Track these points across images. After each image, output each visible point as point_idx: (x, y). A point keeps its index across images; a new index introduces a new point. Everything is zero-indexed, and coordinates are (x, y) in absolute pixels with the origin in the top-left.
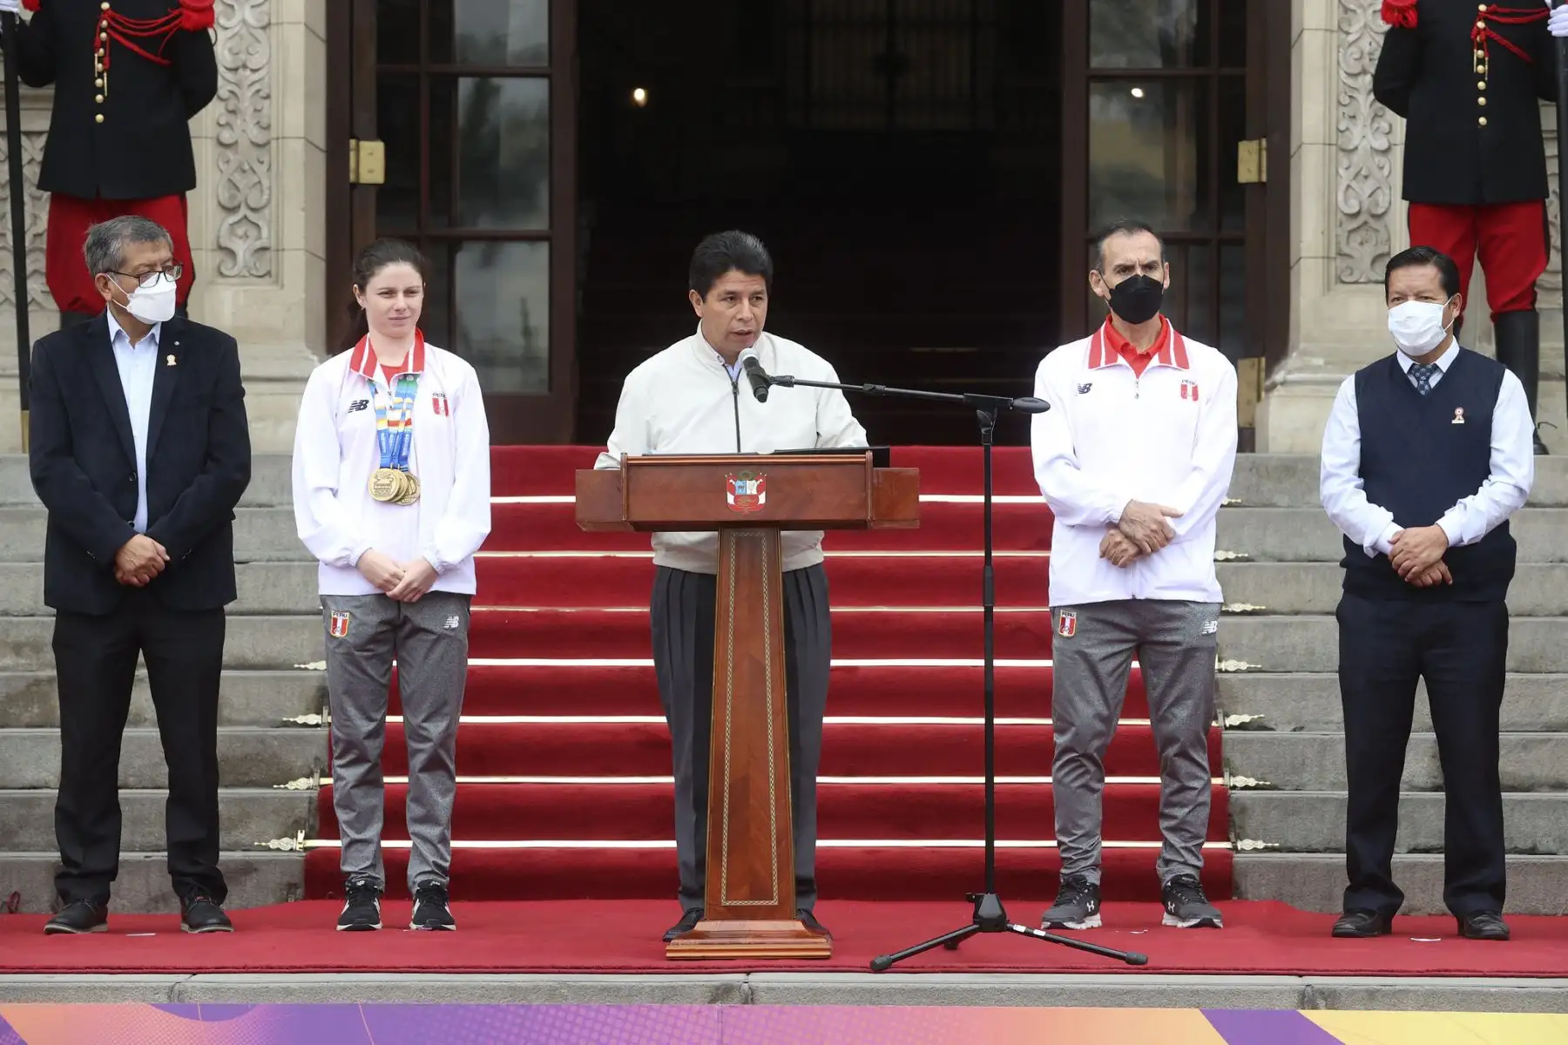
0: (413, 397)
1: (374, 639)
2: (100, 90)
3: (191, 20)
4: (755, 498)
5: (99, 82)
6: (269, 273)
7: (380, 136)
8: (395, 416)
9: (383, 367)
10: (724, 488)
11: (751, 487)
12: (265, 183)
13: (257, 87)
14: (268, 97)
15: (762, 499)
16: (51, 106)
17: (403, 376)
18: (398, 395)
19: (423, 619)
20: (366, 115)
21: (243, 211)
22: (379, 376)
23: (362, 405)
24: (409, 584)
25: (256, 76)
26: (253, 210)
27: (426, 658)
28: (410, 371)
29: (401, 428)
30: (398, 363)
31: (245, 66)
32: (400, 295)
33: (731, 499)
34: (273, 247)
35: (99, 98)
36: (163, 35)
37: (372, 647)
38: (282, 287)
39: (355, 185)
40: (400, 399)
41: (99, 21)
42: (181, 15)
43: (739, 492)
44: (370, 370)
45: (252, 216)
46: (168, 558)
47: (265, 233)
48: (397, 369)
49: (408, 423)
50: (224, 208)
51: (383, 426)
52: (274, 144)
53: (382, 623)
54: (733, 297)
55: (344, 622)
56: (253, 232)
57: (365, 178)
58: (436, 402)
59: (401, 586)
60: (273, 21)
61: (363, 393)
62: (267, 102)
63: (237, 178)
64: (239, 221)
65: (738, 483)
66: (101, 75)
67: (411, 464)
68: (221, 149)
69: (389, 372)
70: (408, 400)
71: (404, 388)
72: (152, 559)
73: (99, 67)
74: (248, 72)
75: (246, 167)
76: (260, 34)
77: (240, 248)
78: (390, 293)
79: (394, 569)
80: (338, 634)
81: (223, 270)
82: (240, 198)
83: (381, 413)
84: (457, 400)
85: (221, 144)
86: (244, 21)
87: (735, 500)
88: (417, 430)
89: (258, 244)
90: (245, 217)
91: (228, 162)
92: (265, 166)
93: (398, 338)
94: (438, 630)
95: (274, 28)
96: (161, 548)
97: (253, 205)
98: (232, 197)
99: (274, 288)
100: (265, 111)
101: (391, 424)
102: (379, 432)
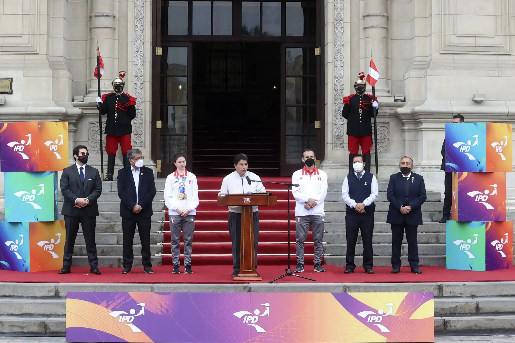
0: (185, 181)
1: (179, 223)
2: (116, 116)
3: (131, 104)
4: (249, 201)
5: (115, 115)
6: (143, 146)
7: (161, 120)
8: (182, 184)
9: (180, 176)
10: (243, 200)
11: (248, 199)
12: (142, 130)
13: (141, 113)
14: (143, 115)
15: (250, 201)
16: (107, 117)
17: (183, 177)
18: (182, 180)
19: (187, 220)
20: (158, 116)
21: (138, 135)
22: (179, 177)
23: (176, 182)
24: (185, 214)
25: (141, 111)
26: (140, 135)
27: (187, 226)
28: (185, 176)
29: (183, 186)
30: (182, 174)
31: (139, 109)
32: (182, 163)
33: (244, 201)
34: (144, 142)
35: (116, 118)
36: (126, 107)
37: (178, 224)
38: (145, 149)
39: (157, 129)
40: (183, 181)
41: (115, 104)
42: (130, 103)
43: (246, 200)
44: (178, 176)
45: (140, 136)
46: (142, 208)
47: (142, 139)
48: (182, 176)
49: (185, 185)
50: (135, 134)
51: (180, 186)
52: (144, 123)
53: (180, 220)
54: (242, 164)
55: (174, 220)
56: (140, 139)
57: (158, 127)
58: (189, 181)
59: (184, 214)
60: (144, 101)
61: (177, 180)
62: (142, 116)
63: (137, 129)
64: (137, 137)
65: (245, 199)
66: (116, 114)
67: (185, 192)
68: (134, 124)
69: (181, 176)
70: (184, 181)
71: (184, 179)
72: (139, 209)
73: (116, 112)
74: (139, 110)
75: (139, 127)
76: (141, 103)
77: (138, 141)
78: (180, 162)
79: (182, 211)
80: (172, 222)
81: (135, 145)
82: (138, 133)
83: (180, 183)
84: (193, 181)
85: (134, 123)
86: (139, 101)
87: (245, 202)
88: (186, 186)
89: (141, 141)
90: (139, 136)
91: (136, 126)
92: (142, 127)
93: (182, 170)
94: (189, 221)
95: (144, 103)
96: (141, 207)
97: (140, 134)
98: (136, 133)
99: (144, 149)
100: (142, 117)
101: (181, 185)
102: (180, 187)
